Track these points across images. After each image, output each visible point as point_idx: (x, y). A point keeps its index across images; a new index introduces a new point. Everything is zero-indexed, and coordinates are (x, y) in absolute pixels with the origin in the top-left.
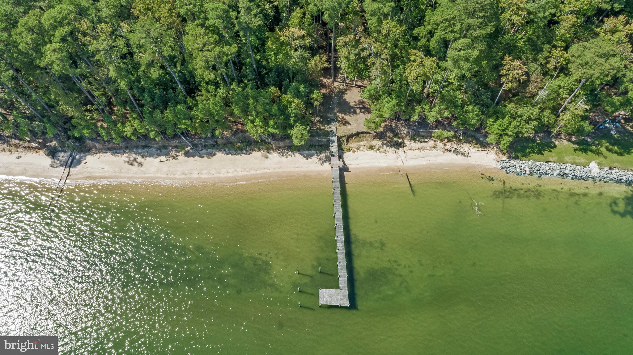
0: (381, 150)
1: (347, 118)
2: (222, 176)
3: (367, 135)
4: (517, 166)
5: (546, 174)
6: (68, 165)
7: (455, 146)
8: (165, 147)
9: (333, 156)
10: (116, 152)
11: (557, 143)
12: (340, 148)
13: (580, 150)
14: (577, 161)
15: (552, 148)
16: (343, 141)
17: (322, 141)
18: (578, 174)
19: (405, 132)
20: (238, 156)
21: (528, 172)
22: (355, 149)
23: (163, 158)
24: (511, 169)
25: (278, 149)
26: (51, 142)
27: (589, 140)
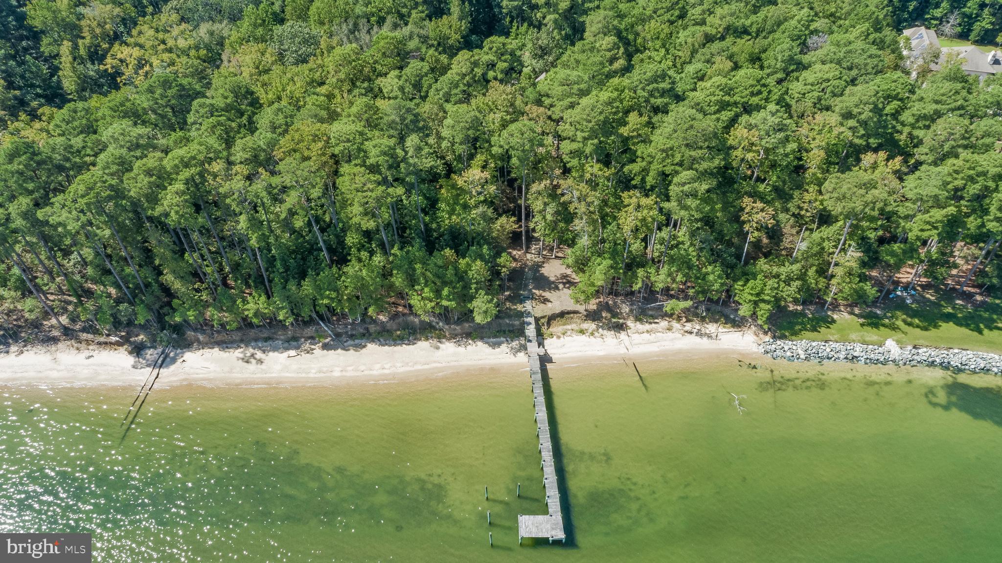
0: (596, 334)
1: (547, 294)
2: (375, 373)
3: (576, 315)
4: (786, 348)
5: (828, 358)
6: (158, 365)
7: (698, 327)
8: (295, 339)
9: (530, 341)
10: (227, 347)
11: (835, 317)
12: (540, 334)
13: (869, 325)
14: (867, 339)
15: (831, 323)
16: (543, 324)
17: (513, 325)
18: (872, 356)
19: (627, 310)
20: (398, 348)
21: (803, 356)
22: (559, 334)
23: (292, 353)
24: (778, 353)
25: (453, 337)
26: (137, 336)
27: (879, 312)
